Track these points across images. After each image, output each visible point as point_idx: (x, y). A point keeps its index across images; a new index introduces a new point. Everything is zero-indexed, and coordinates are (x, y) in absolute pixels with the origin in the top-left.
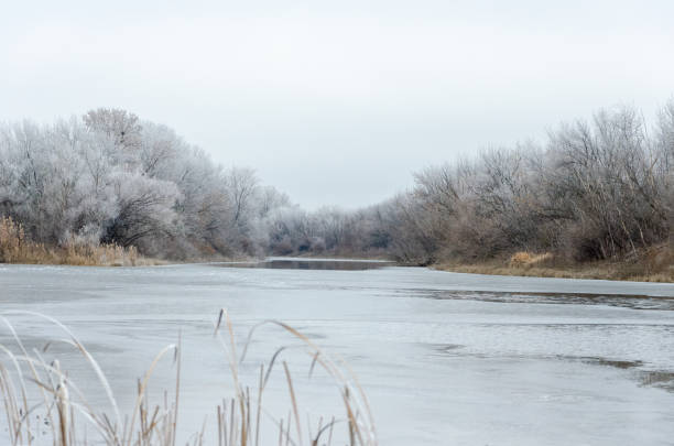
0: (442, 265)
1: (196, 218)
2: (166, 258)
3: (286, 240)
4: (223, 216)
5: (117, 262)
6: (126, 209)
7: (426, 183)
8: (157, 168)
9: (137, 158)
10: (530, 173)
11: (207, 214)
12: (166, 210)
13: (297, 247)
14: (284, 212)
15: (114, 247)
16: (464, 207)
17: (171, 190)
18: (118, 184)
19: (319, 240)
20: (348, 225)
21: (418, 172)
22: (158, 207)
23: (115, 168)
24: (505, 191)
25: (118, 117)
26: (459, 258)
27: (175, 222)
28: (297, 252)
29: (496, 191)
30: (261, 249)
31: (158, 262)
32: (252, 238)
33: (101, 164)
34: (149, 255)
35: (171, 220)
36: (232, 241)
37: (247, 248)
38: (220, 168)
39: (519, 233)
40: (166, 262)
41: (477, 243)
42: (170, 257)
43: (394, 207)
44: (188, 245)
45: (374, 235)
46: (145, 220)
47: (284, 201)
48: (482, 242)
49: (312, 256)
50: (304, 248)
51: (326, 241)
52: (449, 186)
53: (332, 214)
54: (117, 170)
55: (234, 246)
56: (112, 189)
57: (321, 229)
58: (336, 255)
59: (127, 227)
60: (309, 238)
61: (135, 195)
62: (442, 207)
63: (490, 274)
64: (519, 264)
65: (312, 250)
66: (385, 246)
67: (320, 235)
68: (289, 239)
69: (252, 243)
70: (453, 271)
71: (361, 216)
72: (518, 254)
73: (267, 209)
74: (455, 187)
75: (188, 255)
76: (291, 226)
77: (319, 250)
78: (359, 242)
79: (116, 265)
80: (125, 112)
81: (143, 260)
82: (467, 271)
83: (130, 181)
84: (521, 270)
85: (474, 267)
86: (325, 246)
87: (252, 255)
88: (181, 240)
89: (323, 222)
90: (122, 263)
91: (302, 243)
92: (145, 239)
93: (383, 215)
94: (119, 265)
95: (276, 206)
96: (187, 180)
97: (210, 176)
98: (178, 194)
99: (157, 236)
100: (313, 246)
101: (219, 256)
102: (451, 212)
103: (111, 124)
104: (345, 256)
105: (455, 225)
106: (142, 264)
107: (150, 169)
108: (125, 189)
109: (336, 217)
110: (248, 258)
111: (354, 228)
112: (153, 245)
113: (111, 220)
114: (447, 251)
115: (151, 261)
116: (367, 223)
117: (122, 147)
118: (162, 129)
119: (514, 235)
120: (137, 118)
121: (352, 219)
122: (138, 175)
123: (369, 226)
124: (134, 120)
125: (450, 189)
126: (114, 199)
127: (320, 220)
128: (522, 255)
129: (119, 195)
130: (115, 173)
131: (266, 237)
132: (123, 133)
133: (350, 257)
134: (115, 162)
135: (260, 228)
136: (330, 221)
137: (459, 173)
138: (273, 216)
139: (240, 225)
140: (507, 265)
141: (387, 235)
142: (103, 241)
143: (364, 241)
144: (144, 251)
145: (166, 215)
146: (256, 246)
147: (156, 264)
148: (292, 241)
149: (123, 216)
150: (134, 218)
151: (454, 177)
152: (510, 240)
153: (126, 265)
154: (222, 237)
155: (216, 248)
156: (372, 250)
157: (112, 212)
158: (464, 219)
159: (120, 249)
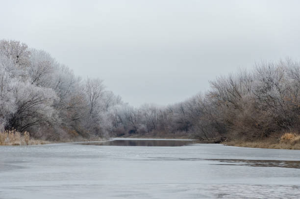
0: (232, 142)
1: (66, 112)
2: (46, 140)
3: (121, 127)
4: (83, 111)
5: (16, 142)
6: (22, 107)
7: (218, 88)
8: (41, 79)
9: (27, 73)
10: (291, 80)
11: (72, 110)
12: (48, 108)
13: (128, 131)
14: (119, 108)
15: (14, 133)
16: (245, 103)
17: (51, 94)
18: (16, 90)
19: (143, 126)
20: (162, 116)
21: (212, 81)
22: (43, 105)
23: (13, 79)
24: (275, 92)
25: (14, 46)
26: (244, 138)
27: (54, 115)
28: (128, 134)
29: (269, 93)
30: (107, 133)
31: (44, 142)
32: (101, 126)
33: (5, 77)
34: (36, 138)
35: (51, 114)
36: (88, 128)
37: (98, 132)
38: (79, 79)
39: (285, 120)
40: (48, 142)
41: (256, 127)
42: (49, 139)
43: (192, 104)
44: (61, 131)
45: (179, 122)
46: (34, 114)
47: (118, 101)
48: (260, 127)
49: (138, 137)
50: (133, 132)
51: (147, 127)
52: (235, 89)
53: (150, 109)
54: (14, 82)
55: (90, 131)
56: (12, 94)
57: (144, 119)
58: (154, 136)
59: (22, 119)
60: (136, 125)
61: (27, 98)
62: (230, 103)
63: (267, 148)
64: (287, 141)
65: (138, 133)
66: (187, 130)
67: (144, 123)
68: (123, 125)
69: (101, 128)
70: (241, 146)
71: (171, 110)
72: (286, 135)
73: (107, 106)
74: (239, 90)
75: (61, 137)
76: (123, 117)
77: (143, 133)
78: (169, 127)
79: (16, 145)
80: (19, 43)
81: (33, 141)
82: (251, 146)
83: (23, 88)
84: (288, 145)
85: (254, 144)
86: (147, 130)
87: (101, 137)
88: (56, 127)
89: (145, 114)
90: (20, 143)
91: (131, 128)
92: (34, 127)
93: (185, 109)
94: (18, 145)
95: (113, 104)
96: (60, 87)
97: (74, 85)
98: (56, 97)
99: (43, 125)
100: (138, 130)
101: (81, 138)
102: (237, 107)
103: (9, 51)
104: (161, 137)
105: (240, 116)
106: (32, 144)
107: (36, 80)
108: (21, 93)
109: (154, 111)
110: (100, 138)
111: (166, 118)
112: (39, 131)
113: (12, 115)
114: (235, 133)
115: (38, 141)
116: (175, 114)
117: (17, 66)
118: (42, 53)
119: (281, 122)
120: (27, 47)
121: (165, 113)
122: (29, 84)
123: (176, 117)
124: (24, 47)
125: (235, 92)
126: (13, 101)
127: (143, 113)
128: (288, 135)
129: (17, 98)
130: (13, 83)
131: (110, 124)
132: (18, 57)
133: (163, 137)
134: (13, 76)
135: (105, 119)
136: (149, 113)
137: (241, 81)
138: (111, 110)
139: (93, 117)
140: (278, 142)
141: (188, 123)
142: (7, 128)
143: (173, 126)
144: (33, 135)
145: (48, 111)
146: (104, 131)
147: (42, 144)
148: (125, 127)
149: (19, 112)
150: (27, 113)
151: (238, 83)
152: (279, 125)
153: (23, 144)
154: (82, 125)
155: (78, 132)
156: (178, 132)
157: (12, 109)
158: (246, 111)
159: (18, 134)
